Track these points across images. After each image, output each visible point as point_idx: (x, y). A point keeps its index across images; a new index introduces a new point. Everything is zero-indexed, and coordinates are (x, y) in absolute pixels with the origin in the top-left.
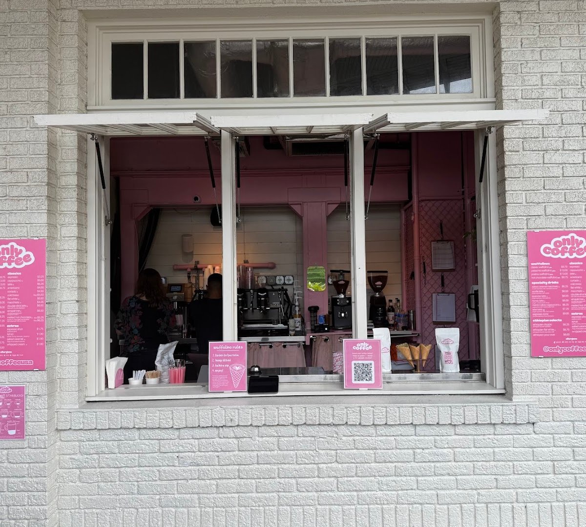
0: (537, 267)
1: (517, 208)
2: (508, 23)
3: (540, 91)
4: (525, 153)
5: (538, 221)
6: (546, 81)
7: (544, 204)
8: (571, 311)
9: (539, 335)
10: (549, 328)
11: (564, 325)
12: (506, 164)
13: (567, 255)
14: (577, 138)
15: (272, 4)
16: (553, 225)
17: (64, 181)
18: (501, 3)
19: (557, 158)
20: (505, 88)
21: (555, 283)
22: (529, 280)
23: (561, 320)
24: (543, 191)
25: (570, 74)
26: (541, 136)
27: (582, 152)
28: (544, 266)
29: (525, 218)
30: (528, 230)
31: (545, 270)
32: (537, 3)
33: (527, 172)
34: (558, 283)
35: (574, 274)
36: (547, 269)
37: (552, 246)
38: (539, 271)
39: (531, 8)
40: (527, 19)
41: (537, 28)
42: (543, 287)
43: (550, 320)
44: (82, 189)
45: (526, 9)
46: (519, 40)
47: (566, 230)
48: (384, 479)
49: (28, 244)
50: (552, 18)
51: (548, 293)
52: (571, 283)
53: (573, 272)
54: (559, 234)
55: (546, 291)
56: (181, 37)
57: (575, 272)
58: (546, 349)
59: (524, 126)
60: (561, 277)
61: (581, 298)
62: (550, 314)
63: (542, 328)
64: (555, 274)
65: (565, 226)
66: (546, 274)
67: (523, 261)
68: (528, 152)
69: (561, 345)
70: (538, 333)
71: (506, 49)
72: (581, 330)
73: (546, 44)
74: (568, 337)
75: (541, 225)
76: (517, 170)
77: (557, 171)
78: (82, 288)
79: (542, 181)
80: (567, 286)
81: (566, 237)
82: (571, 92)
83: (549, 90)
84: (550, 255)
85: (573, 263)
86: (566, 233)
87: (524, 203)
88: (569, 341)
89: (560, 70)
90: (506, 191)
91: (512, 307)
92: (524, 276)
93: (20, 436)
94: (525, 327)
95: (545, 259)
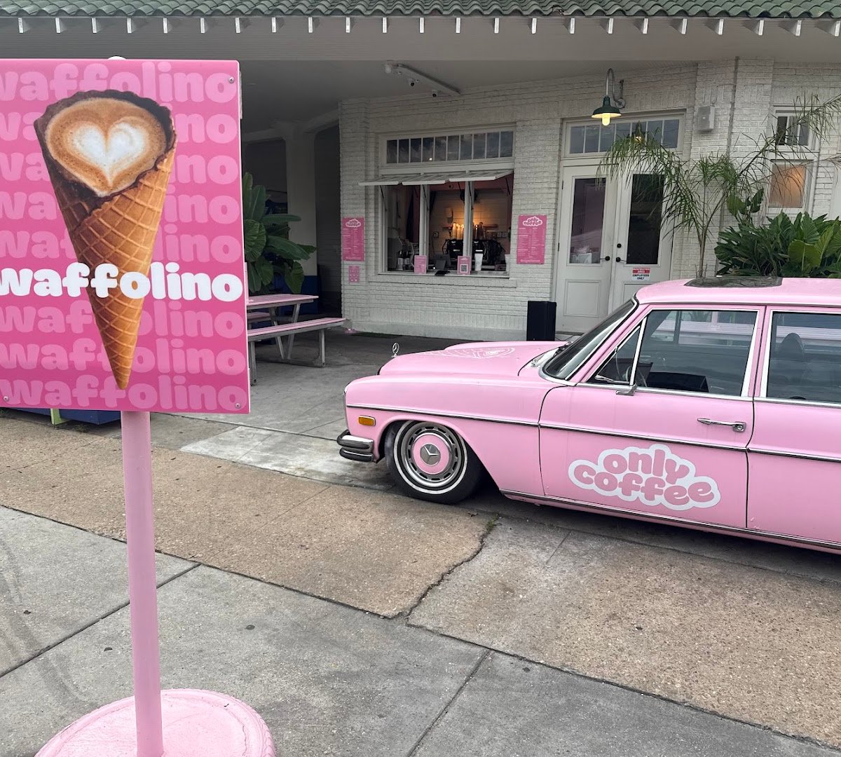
1: (516, 206)
2: (519, 130)
4: (521, 184)
6: (531, 154)
8: (531, 247)
10: (523, 253)
13: (532, 225)
14: (540, 178)
16: (528, 213)
18: (517, 122)
19: (532, 186)
20: (516, 157)
21: (527, 236)
23: (528, 250)
24: (526, 199)
26: (528, 177)
27: (542, 183)
29: (519, 210)
30: (520, 215)
31: (524, 231)
32: (530, 121)
33: (521, 192)
37: (527, 221)
40: (526, 128)
43: (524, 250)
44: (376, 199)
46: (523, 137)
47: (533, 215)
48: (466, 305)
49: (359, 219)
50: (535, 127)
55: (524, 239)
56: (409, 137)
57: (534, 232)
58: (522, 261)
62: (524, 247)
63: (520, 253)
67: (517, 227)
69: (527, 259)
73: (533, 139)
74: (529, 256)
75: (524, 213)
79: (526, 195)
82: (540, 159)
83: (532, 158)
85: (534, 228)
86: (532, 217)
87: (519, 205)
89: (536, 150)
92: (516, 233)
93: (358, 281)
94: (515, 252)
95: (525, 227)
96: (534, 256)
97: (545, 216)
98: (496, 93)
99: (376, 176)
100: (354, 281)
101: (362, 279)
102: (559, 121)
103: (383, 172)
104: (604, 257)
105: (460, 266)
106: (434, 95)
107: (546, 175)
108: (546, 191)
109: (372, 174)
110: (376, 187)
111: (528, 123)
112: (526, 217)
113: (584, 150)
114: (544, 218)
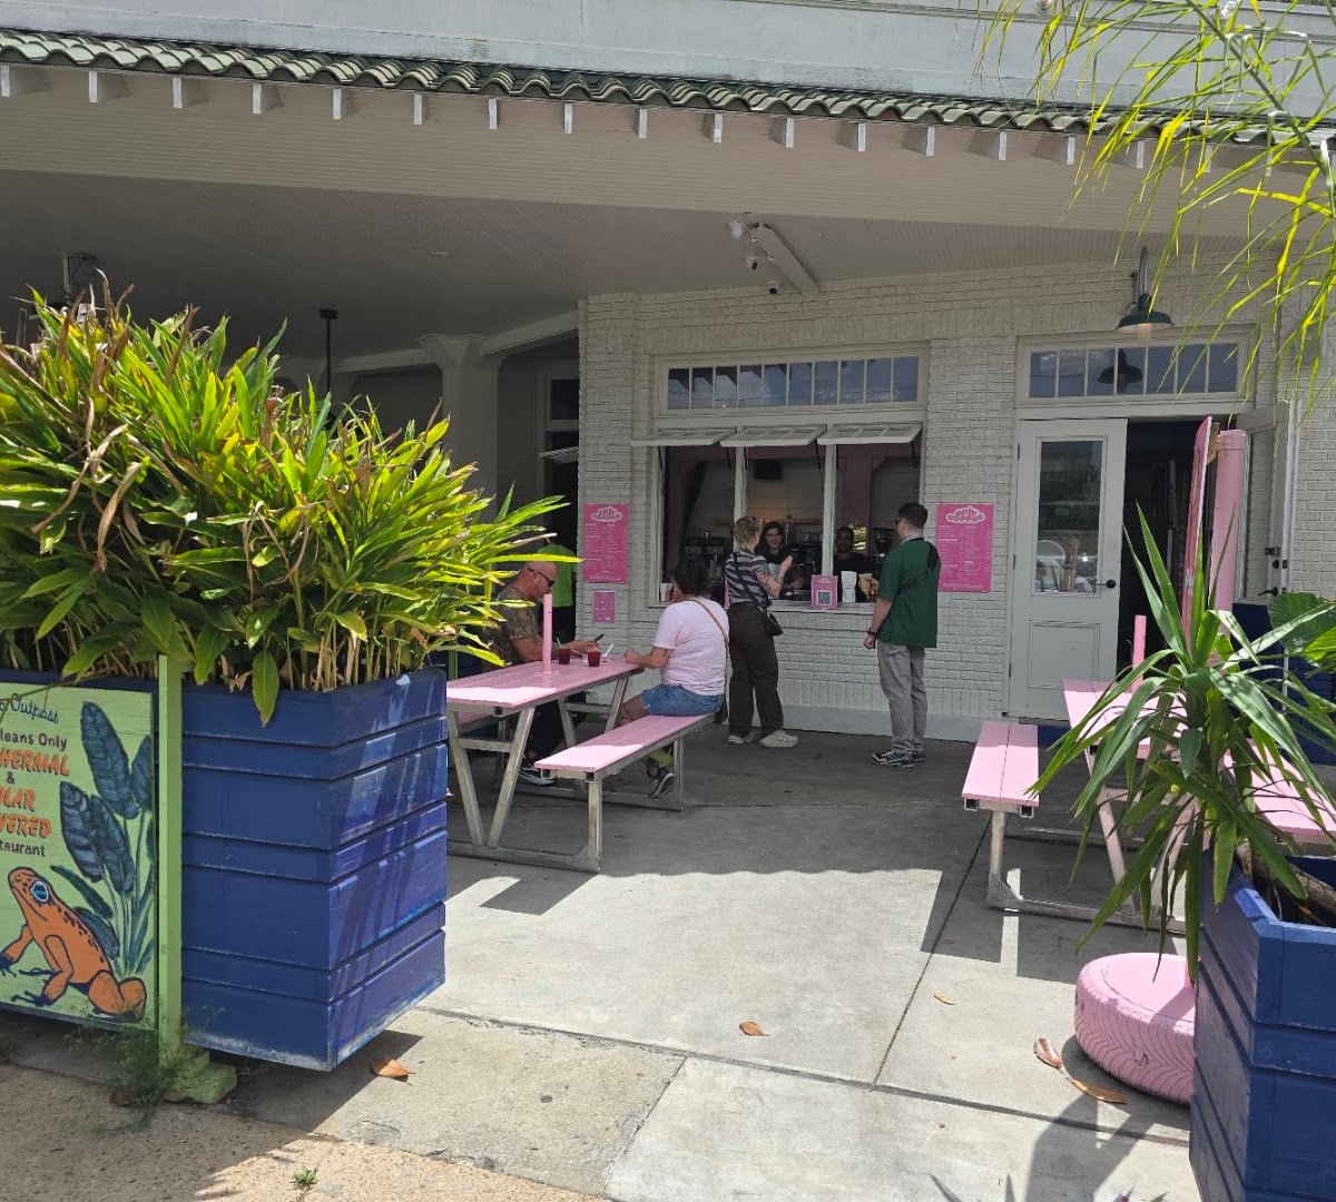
1: (932, 489)
2: (936, 355)
3: (955, 404)
4: (942, 448)
5: (947, 498)
6: (960, 397)
8: (964, 559)
11: (959, 568)
12: (927, 456)
13: (965, 521)
14: (980, 438)
16: (956, 500)
17: (638, 467)
18: (931, 341)
19: (964, 452)
20: (930, 402)
21: (955, 540)
23: (957, 566)
25: (978, 391)
26: (954, 436)
27: (982, 447)
29: (938, 495)
30: (939, 503)
32: (958, 339)
33: (943, 462)
36: (950, 530)
37: (954, 515)
38: (945, 531)
40: (950, 353)
41: (957, 358)
43: (950, 566)
44: (648, 472)
46: (942, 368)
47: (966, 504)
48: (831, 665)
49: (619, 507)
52: (967, 540)
54: (960, 507)
56: (714, 364)
57: (969, 533)
60: (960, 536)
61: (973, 551)
65: (965, 501)
66: (949, 534)
67: (934, 524)
68: (944, 448)
69: (956, 582)
71: (933, 374)
73: (962, 370)
74: (961, 577)
75: (948, 500)
76: (935, 461)
77: (964, 462)
78: (648, 536)
80: (964, 543)
81: (964, 509)
83: (961, 404)
84: (953, 521)
85: (968, 527)
86: (966, 506)
87: (938, 484)
93: (612, 621)
95: (948, 523)
96: (971, 578)
97: (991, 506)
98: (890, 291)
99: (650, 431)
100: (604, 620)
101: (621, 617)
102: (1012, 339)
103: (660, 424)
104: (1105, 582)
105: (816, 593)
106: (773, 291)
107: (988, 433)
108: (991, 461)
109: (642, 425)
110: (650, 448)
111: (954, 343)
112: (951, 508)
113: (1057, 392)
114: (988, 510)
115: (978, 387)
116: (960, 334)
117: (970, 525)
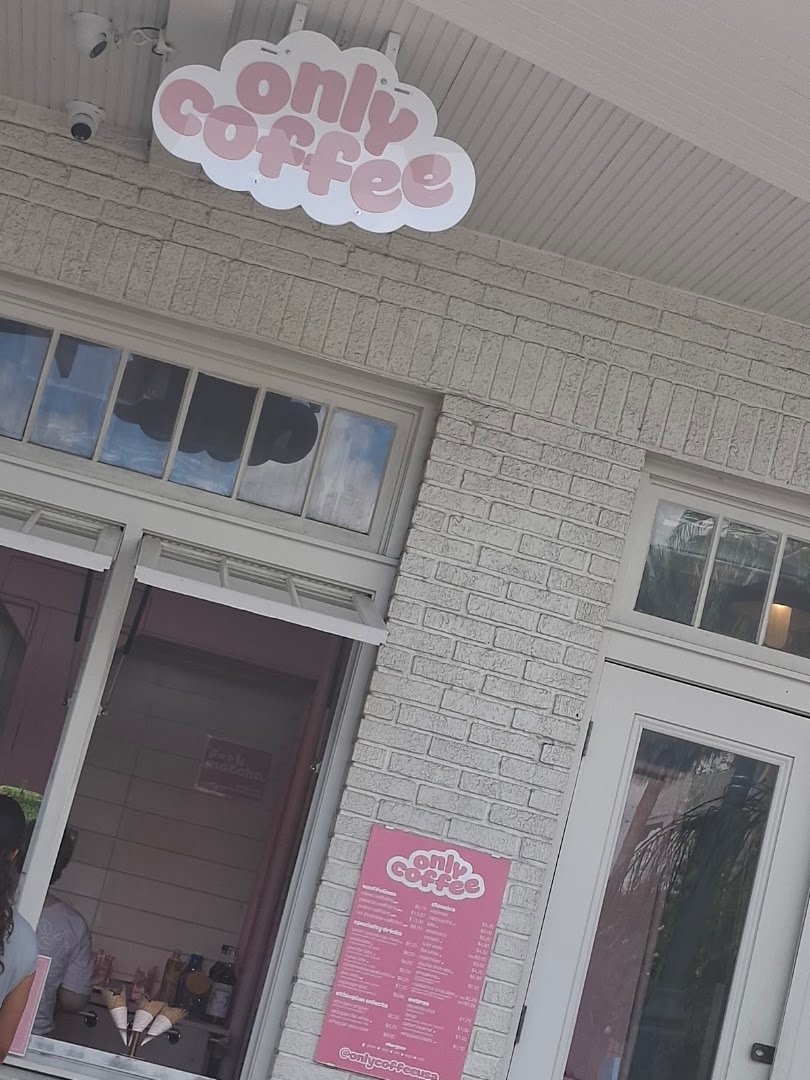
0: (371, 895)
1: (368, 775)
2: (450, 436)
3: (470, 574)
4: (413, 678)
5: (399, 810)
6: (485, 559)
7: (418, 782)
8: (409, 994)
9: (338, 1023)
10: (361, 1015)
11: (390, 1016)
12: (371, 689)
13: (432, 887)
14: (511, 678)
15: (33, 273)
16: (424, 825)
18: (446, 397)
19: (466, 704)
20: (411, 550)
21: (396, 933)
22: (352, 914)
23: (386, 1006)
24: (424, 757)
25: (531, 558)
26: (450, 655)
27: (513, 706)
28: (386, 895)
29: (378, 798)
30: (378, 821)
31: (385, 905)
32: (512, 415)
33: (406, 714)
34: (400, 934)
35: (433, 925)
36: (389, 903)
37: (409, 863)
38: (374, 903)
39: (497, 420)
40: (485, 438)
41: (499, 459)
42: (371, 934)
43: (368, 1001)
45: (487, 421)
46: (461, 471)
47: (446, 840)
50: (529, 451)
51: (378, 949)
52: (426, 941)
53: (433, 922)
55: (376, 944)
57: (437, 923)
58: (345, 1052)
59: (426, 629)
60: (409, 925)
61: (435, 974)
62: (371, 989)
63: (348, 1011)
64: (400, 917)
65: (445, 834)
66: (384, 913)
67: (351, 877)
68: (420, 679)
69: (374, 1053)
70: (337, 1019)
71: (433, 482)
72: (417, 1034)
73: (505, 495)
74: (390, 1041)
75: (400, 817)
76: (389, 704)
77: (461, 730)
79: (429, 739)
80: (415, 945)
81: (438, 854)
82: (523, 594)
83: (486, 577)
84: (402, 879)
85: (439, 906)
86: (443, 847)
87: (384, 770)
88: (390, 1048)
89: (515, 548)
90: (358, 738)
91: (305, 956)
92: (344, 903)
94: (320, 1001)
95: (398, 887)
96: (413, 1047)
97: (505, 863)
111: (500, 421)
112: (407, 842)
113: (698, 615)
114: (494, 870)
115: (535, 547)
116: (521, 402)
117: (444, 900)
